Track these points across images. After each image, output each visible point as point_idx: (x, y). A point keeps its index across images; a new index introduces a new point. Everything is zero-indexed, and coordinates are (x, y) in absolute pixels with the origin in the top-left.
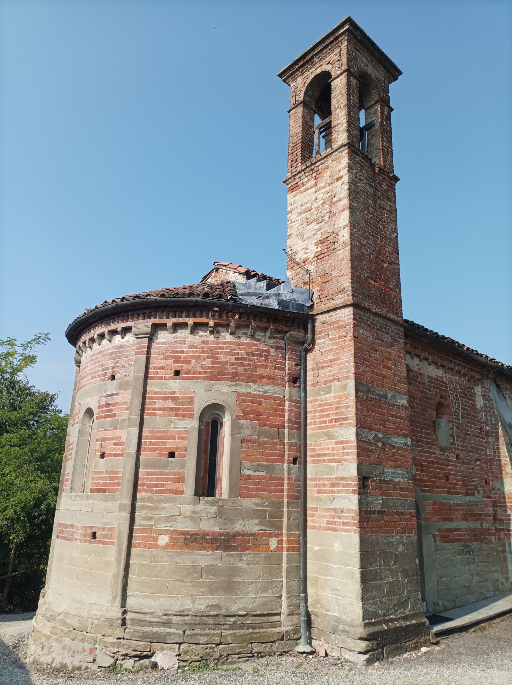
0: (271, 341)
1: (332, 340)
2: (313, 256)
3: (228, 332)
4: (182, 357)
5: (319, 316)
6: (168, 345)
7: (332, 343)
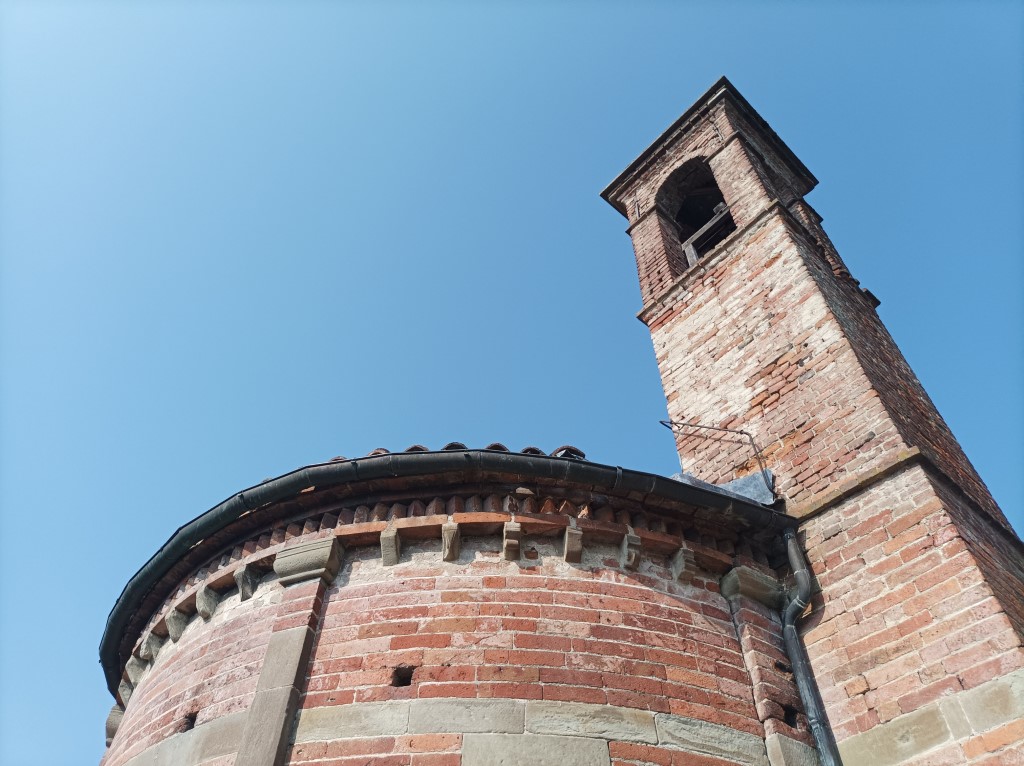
0: (689, 591)
1: (879, 569)
2: (747, 406)
3: (560, 554)
4: (422, 626)
5: (810, 522)
6: (378, 596)
7: (883, 578)
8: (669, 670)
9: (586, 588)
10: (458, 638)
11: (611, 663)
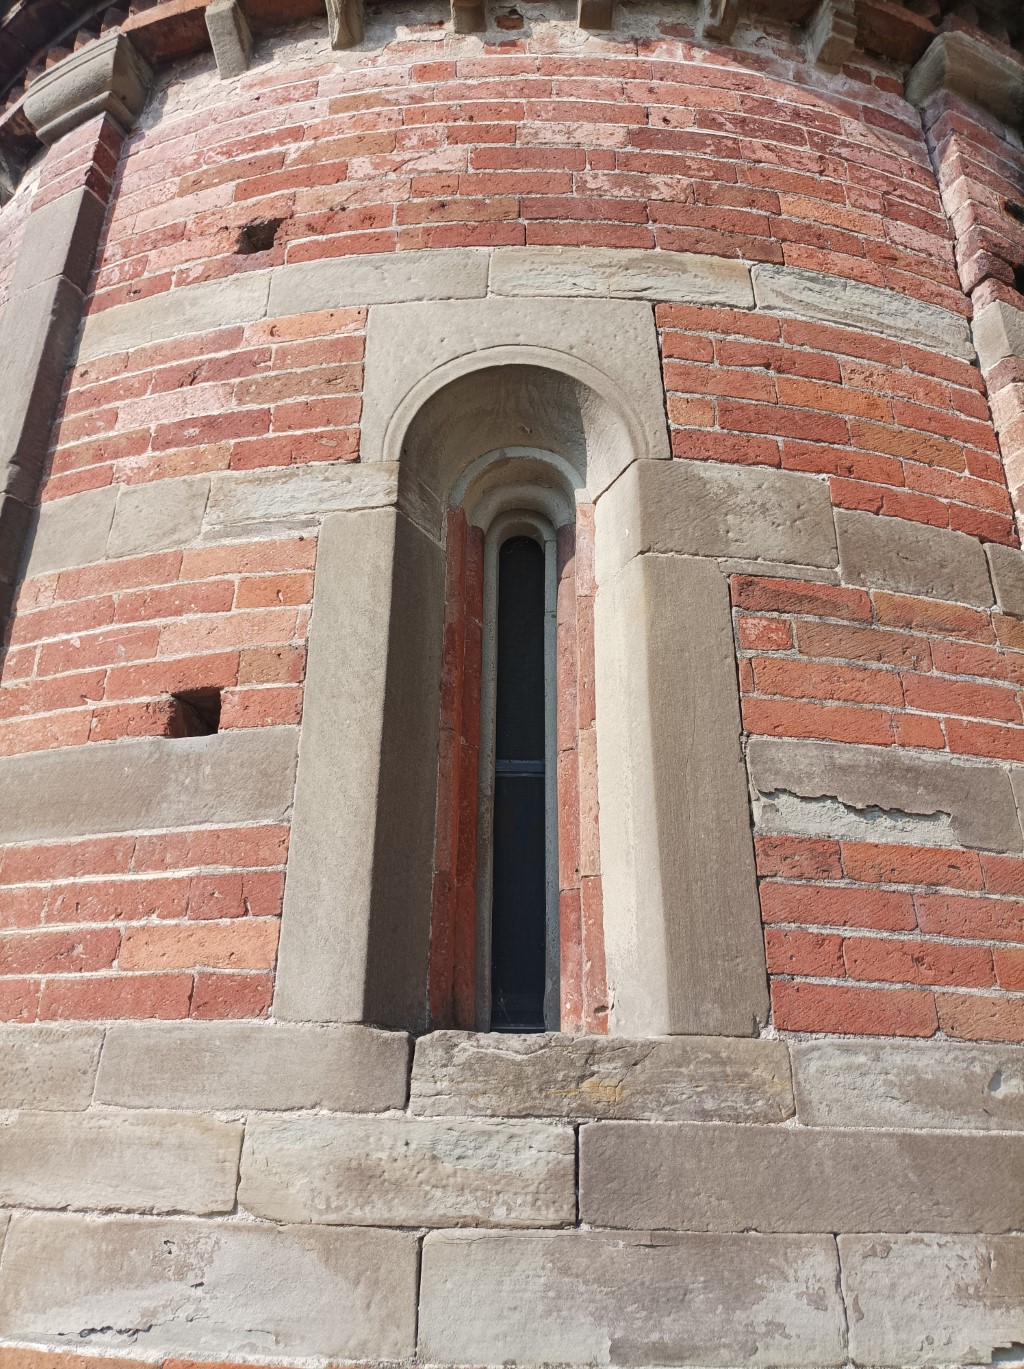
0: (838, 84)
4: (292, 156)
8: (787, 201)
9: (622, 70)
10: (361, 165)
11: (664, 186)
